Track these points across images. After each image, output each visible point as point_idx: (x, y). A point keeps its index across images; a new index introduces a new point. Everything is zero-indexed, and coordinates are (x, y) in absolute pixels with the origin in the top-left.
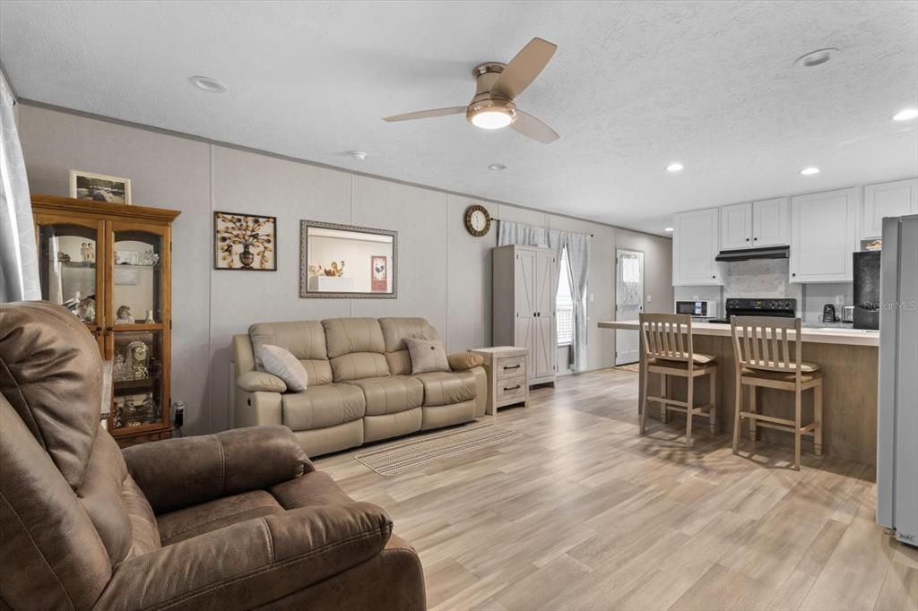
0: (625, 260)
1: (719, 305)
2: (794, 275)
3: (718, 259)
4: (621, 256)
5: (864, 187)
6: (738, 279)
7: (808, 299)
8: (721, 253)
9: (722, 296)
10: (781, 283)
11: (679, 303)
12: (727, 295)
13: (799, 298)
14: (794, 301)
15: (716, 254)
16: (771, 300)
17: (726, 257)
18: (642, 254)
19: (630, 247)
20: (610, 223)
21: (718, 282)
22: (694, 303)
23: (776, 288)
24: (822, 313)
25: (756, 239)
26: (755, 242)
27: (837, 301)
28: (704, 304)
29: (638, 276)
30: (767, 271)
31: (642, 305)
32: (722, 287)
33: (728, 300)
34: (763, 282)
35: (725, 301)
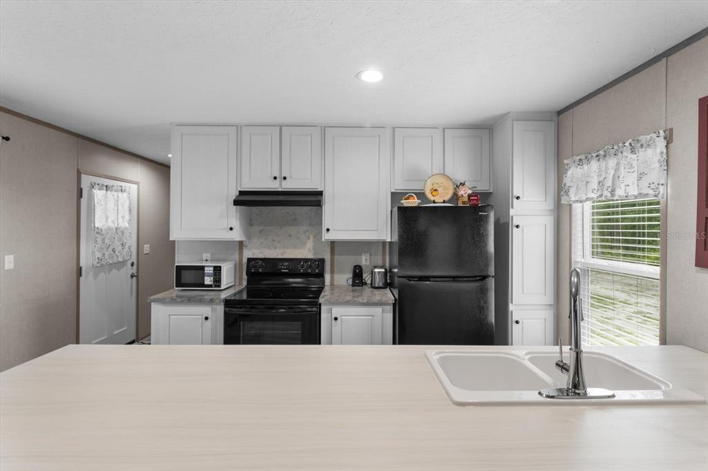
0: (99, 194)
1: (237, 268)
2: (328, 230)
3: (236, 203)
4: (92, 187)
5: (394, 128)
6: (261, 231)
7: (336, 257)
8: (241, 193)
9: (241, 254)
10: (309, 238)
11: (179, 269)
12: (248, 254)
13: (327, 257)
14: (322, 261)
15: (234, 194)
16: (299, 260)
17: (246, 200)
18: (134, 187)
19: (109, 174)
20: (63, 126)
21: (237, 235)
22: (202, 268)
23: (304, 244)
24: (351, 276)
25: (285, 178)
26: (284, 182)
27: (364, 261)
28: (217, 270)
29: (127, 218)
30: (294, 222)
31: (134, 259)
32: (241, 244)
33: (249, 260)
34: (290, 236)
35: (245, 261)
